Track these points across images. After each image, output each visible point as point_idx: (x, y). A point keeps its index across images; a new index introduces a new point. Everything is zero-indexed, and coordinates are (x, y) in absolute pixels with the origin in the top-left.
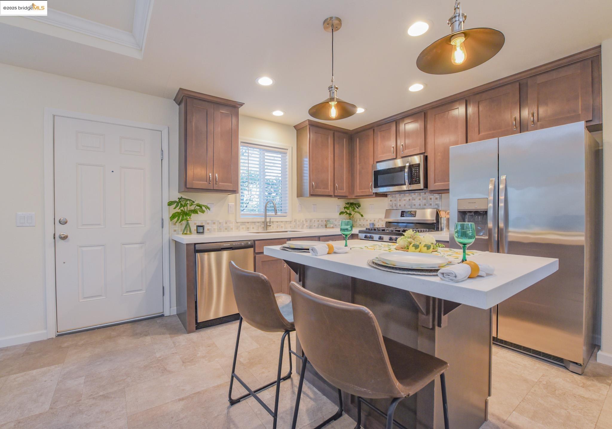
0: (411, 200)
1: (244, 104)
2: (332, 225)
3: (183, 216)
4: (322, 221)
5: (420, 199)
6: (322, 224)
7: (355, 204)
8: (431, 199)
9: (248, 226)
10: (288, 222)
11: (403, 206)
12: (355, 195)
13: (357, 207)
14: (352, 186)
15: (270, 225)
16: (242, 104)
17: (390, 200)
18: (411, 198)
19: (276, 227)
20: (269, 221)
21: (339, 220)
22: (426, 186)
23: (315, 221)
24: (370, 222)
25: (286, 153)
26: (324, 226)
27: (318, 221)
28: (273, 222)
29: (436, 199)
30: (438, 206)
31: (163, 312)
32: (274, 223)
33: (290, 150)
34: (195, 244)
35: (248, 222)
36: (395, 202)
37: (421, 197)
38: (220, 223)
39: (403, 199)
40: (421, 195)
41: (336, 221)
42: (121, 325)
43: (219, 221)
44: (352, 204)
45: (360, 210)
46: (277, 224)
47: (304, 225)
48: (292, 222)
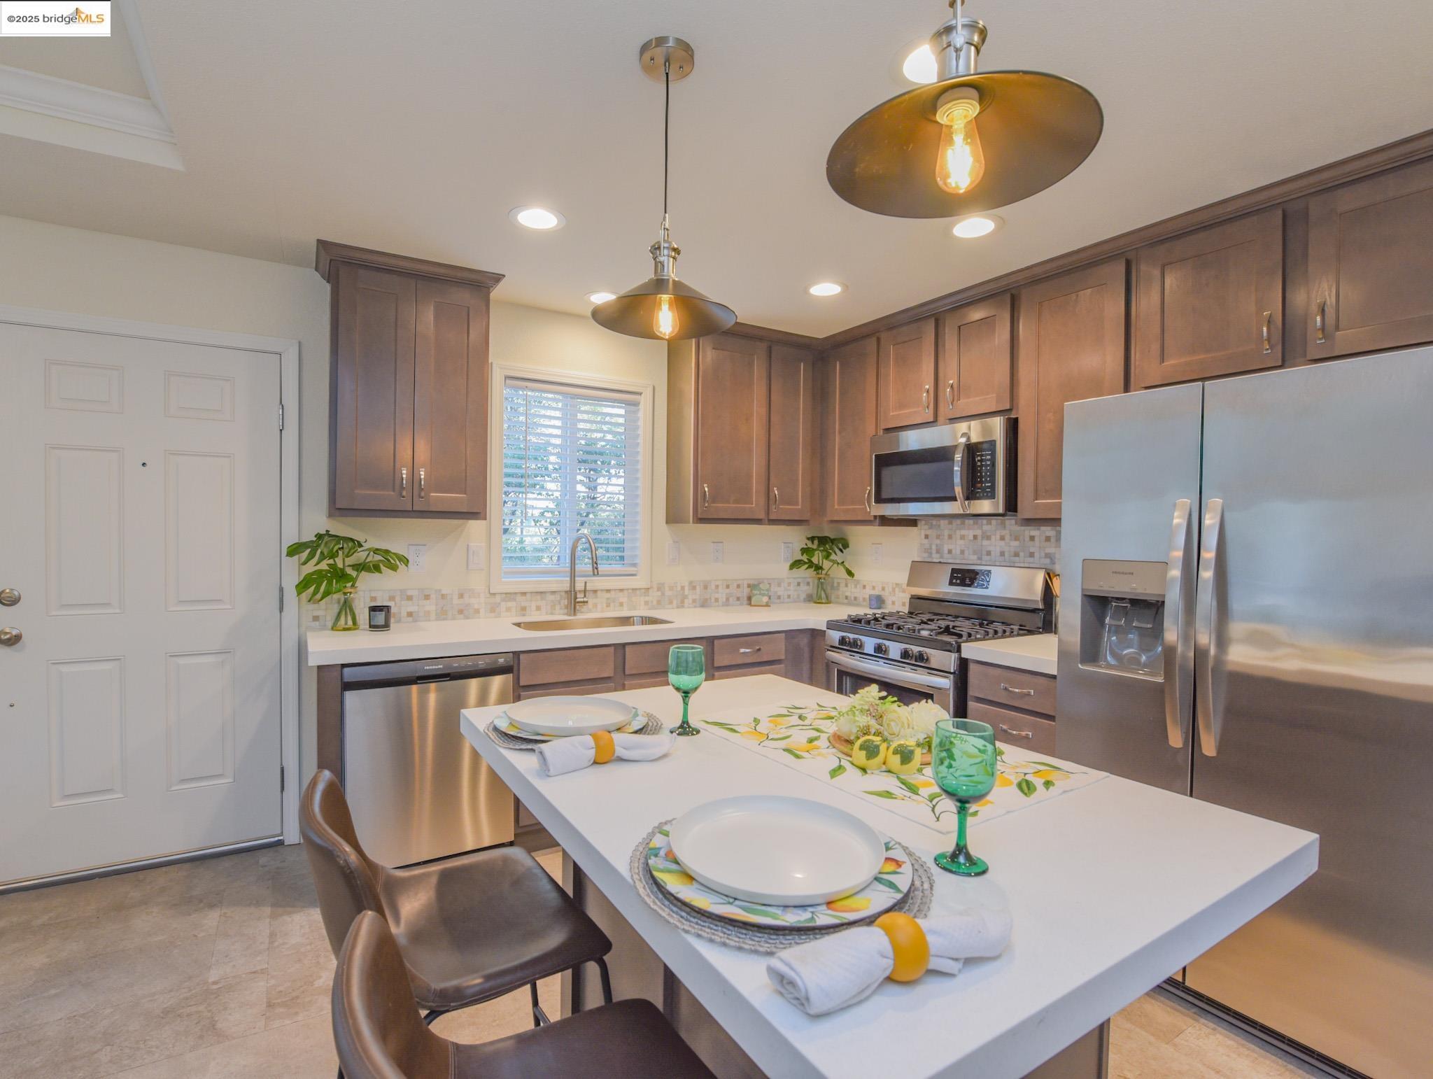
0: (979, 538)
1: (504, 276)
2: (765, 599)
3: (330, 583)
4: (738, 586)
5: (1002, 538)
6: (739, 595)
7: (833, 541)
8: (1032, 538)
9: (523, 604)
10: (638, 592)
11: (958, 552)
12: (829, 519)
13: (841, 547)
14: (819, 495)
15: (585, 599)
16: (498, 278)
17: (923, 533)
18: (978, 532)
19: (605, 605)
20: (583, 589)
21: (789, 584)
22: (1012, 505)
23: (717, 587)
24: (872, 592)
25: (636, 404)
26: (746, 599)
27: (728, 587)
28: (595, 591)
29: (1048, 539)
30: (1051, 559)
31: (282, 834)
32: (599, 593)
33: (648, 394)
34: (343, 666)
35: (524, 594)
36: (938, 542)
37: (1006, 533)
38: (443, 596)
39: (959, 533)
40: (1005, 527)
41: (779, 585)
42: (164, 869)
43: (440, 590)
44: (823, 541)
45: (847, 556)
46: (608, 595)
47: (685, 597)
48: (650, 591)
